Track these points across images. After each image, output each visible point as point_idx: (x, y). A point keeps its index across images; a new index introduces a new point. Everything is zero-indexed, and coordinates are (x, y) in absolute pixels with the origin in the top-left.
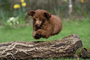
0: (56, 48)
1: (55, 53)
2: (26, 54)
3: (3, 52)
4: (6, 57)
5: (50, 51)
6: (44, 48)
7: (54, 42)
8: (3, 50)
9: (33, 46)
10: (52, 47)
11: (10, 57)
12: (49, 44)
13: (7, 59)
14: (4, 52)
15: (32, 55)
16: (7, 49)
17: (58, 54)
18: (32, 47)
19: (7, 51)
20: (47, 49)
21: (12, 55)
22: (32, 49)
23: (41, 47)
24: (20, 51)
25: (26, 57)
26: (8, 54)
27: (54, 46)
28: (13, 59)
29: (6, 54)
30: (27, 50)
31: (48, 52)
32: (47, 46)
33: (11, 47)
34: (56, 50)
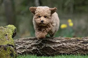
0: (84, 45)
1: (83, 50)
2: (52, 49)
3: (28, 46)
4: (31, 52)
5: (78, 47)
6: (72, 44)
7: (83, 39)
8: (29, 44)
9: (61, 41)
10: (80, 44)
11: (36, 51)
12: (77, 40)
13: (33, 54)
14: (30, 46)
15: (59, 51)
16: (33, 44)
17: (86, 50)
18: (59, 43)
19: (33, 45)
20: (74, 45)
21: (38, 49)
22: (59, 45)
23: (68, 43)
24: (47, 46)
25: (52, 52)
26: (34, 48)
27: (82, 43)
28: (39, 54)
29: (31, 48)
30: (54, 46)
31: (75, 48)
32: (74, 42)
33: (38, 42)
34: (83, 47)
